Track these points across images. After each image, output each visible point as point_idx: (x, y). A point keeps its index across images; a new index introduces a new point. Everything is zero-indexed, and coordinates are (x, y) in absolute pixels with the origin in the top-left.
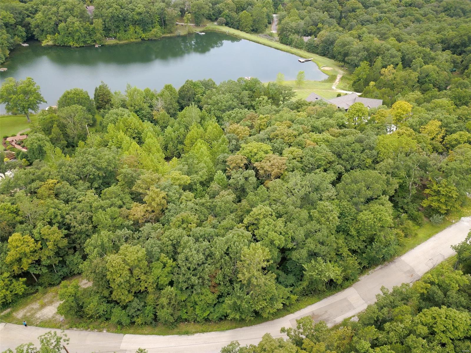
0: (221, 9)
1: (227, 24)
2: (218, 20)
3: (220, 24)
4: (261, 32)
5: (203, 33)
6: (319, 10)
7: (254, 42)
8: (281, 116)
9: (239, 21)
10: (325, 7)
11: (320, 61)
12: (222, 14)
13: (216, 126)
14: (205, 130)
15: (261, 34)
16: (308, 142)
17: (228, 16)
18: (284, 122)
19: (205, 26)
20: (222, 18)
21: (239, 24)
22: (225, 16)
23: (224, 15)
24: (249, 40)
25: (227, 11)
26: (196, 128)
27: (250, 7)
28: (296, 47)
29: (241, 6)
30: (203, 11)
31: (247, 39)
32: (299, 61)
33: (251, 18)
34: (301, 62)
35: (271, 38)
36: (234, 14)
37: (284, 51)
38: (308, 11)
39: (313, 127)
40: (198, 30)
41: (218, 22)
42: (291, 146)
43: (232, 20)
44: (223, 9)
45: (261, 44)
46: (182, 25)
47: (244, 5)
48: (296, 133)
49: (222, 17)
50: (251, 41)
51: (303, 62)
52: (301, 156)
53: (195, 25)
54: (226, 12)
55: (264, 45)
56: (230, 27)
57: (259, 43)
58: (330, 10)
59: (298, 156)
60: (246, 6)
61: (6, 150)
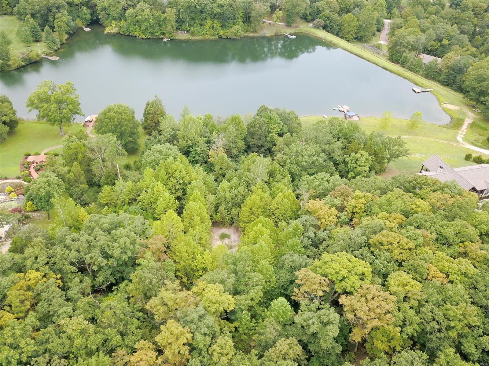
0: (321, 9)
1: (325, 28)
2: (315, 22)
3: (317, 27)
4: (366, 42)
5: (294, 37)
6: (446, 20)
7: (356, 55)
8: (389, 203)
9: (341, 25)
10: (456, 18)
11: (441, 95)
12: (321, 15)
13: (289, 195)
14: (273, 196)
15: (365, 44)
16: (433, 268)
17: (328, 18)
18: (393, 215)
19: (297, 27)
20: (320, 20)
21: (340, 29)
22: (324, 17)
23: (323, 16)
24: (350, 52)
25: (327, 12)
26: (260, 192)
27: (357, 9)
28: (411, 69)
29: (346, 7)
30: (297, 9)
31: (348, 51)
32: (413, 90)
33: (357, 23)
34: (415, 92)
35: (378, 51)
36: (336, 16)
37: (394, 73)
38: (432, 21)
39: (439, 234)
40: (287, 32)
41: (314, 24)
42: (402, 266)
43: (332, 24)
44: (323, 8)
45: (364, 59)
46: (270, 24)
47: (350, 5)
48: (412, 244)
49: (321, 18)
50: (352, 53)
51: (418, 93)
52: (419, 298)
53: (286, 26)
54: (326, 12)
55: (368, 61)
56: (328, 32)
57: (362, 57)
58: (462, 22)
59: (415, 297)
60: (352, 7)
61: (18, 178)
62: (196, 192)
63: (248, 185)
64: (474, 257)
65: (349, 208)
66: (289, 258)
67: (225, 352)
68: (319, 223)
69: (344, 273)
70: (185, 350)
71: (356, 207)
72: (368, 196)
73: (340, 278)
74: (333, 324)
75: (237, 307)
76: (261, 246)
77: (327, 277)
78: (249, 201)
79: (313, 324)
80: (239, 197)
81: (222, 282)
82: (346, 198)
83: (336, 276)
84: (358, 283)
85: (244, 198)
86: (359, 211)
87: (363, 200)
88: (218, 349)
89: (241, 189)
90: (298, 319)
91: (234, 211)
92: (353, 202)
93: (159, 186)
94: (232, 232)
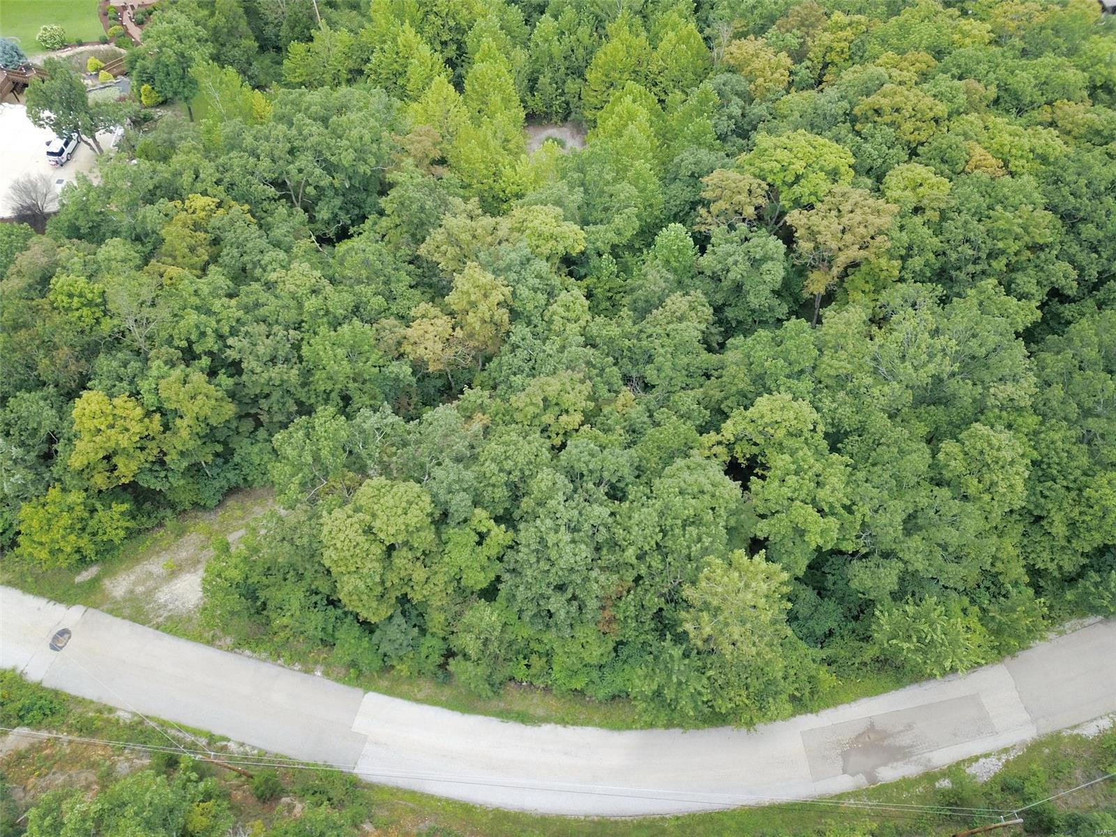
8: (904, 30)
13: (690, 34)
14: (654, 42)
16: (978, 151)
18: (909, 56)
26: (625, 33)
39: (1003, 87)
42: (917, 155)
48: (942, 109)
52: (943, 206)
59: (935, 204)
61: (105, 42)
62: (487, 42)
63: (599, 23)
64: (1069, 127)
65: (815, 52)
66: (687, 157)
67: (571, 315)
68: (752, 86)
69: (799, 167)
70: (503, 315)
71: (832, 49)
72: (859, 23)
73: (790, 178)
74: (772, 259)
75: (591, 246)
76: (632, 138)
77: (764, 179)
78: (600, 57)
79: (736, 263)
80: (580, 52)
81: (558, 203)
82: (812, 32)
83: (781, 175)
84: (825, 186)
85: (590, 52)
86: (837, 59)
87: (848, 33)
88: (561, 310)
89: (584, 32)
90: (706, 261)
91: (572, 86)
92: (827, 38)
93: (408, 34)
94: (568, 133)
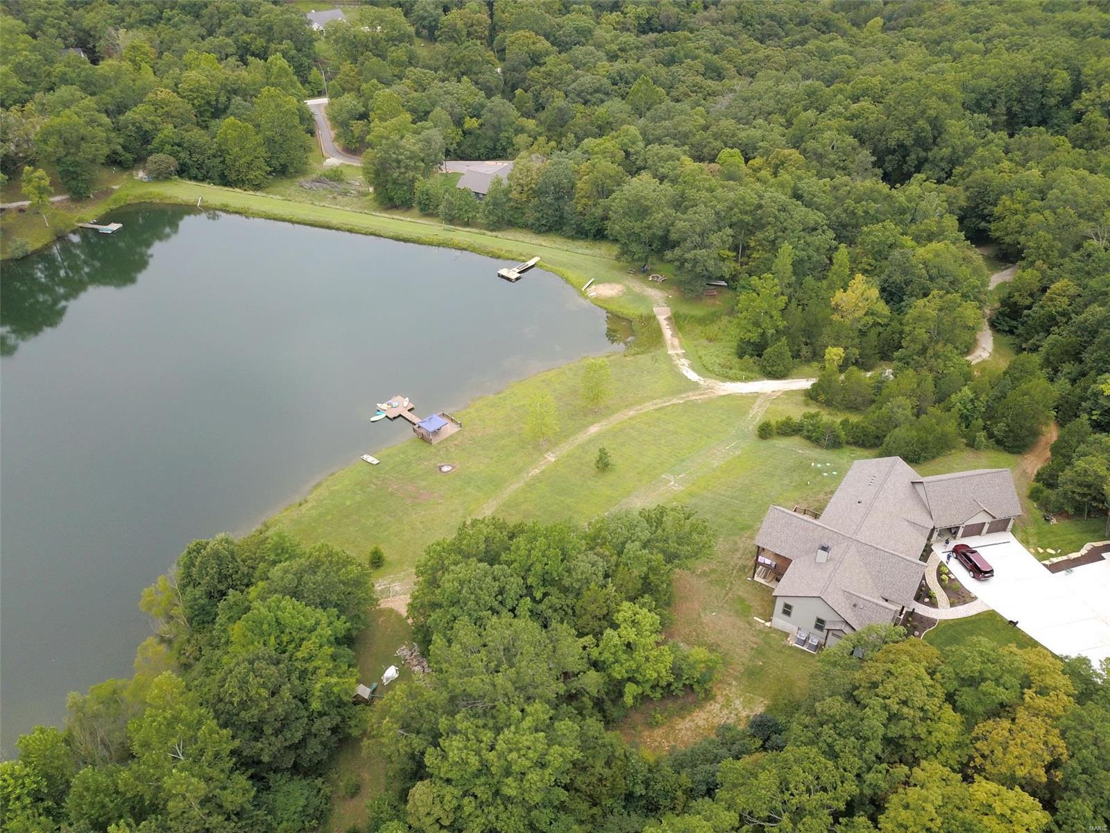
0: (148, 127)
1: (183, 172)
2: (149, 165)
3: (161, 176)
4: (300, 172)
5: (114, 227)
6: (441, 72)
9: (221, 153)
12: (155, 143)
15: (301, 179)
17: (179, 145)
19: (108, 192)
20: (161, 156)
21: (223, 162)
22: (168, 147)
23: (163, 143)
25: (168, 130)
27: (237, 99)
29: (208, 103)
32: (503, 277)
33: (260, 138)
34: (509, 279)
35: (342, 187)
36: (196, 135)
37: (431, 244)
38: (415, 81)
40: (88, 215)
41: (149, 173)
43: (196, 157)
44: (153, 123)
46: (21, 210)
47: (218, 96)
49: (159, 150)
51: (517, 279)
53: (72, 200)
54: (166, 132)
56: (195, 178)
60: (223, 99)
